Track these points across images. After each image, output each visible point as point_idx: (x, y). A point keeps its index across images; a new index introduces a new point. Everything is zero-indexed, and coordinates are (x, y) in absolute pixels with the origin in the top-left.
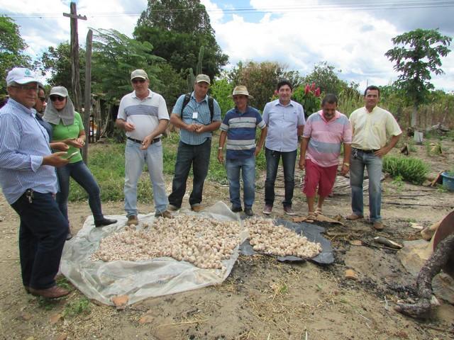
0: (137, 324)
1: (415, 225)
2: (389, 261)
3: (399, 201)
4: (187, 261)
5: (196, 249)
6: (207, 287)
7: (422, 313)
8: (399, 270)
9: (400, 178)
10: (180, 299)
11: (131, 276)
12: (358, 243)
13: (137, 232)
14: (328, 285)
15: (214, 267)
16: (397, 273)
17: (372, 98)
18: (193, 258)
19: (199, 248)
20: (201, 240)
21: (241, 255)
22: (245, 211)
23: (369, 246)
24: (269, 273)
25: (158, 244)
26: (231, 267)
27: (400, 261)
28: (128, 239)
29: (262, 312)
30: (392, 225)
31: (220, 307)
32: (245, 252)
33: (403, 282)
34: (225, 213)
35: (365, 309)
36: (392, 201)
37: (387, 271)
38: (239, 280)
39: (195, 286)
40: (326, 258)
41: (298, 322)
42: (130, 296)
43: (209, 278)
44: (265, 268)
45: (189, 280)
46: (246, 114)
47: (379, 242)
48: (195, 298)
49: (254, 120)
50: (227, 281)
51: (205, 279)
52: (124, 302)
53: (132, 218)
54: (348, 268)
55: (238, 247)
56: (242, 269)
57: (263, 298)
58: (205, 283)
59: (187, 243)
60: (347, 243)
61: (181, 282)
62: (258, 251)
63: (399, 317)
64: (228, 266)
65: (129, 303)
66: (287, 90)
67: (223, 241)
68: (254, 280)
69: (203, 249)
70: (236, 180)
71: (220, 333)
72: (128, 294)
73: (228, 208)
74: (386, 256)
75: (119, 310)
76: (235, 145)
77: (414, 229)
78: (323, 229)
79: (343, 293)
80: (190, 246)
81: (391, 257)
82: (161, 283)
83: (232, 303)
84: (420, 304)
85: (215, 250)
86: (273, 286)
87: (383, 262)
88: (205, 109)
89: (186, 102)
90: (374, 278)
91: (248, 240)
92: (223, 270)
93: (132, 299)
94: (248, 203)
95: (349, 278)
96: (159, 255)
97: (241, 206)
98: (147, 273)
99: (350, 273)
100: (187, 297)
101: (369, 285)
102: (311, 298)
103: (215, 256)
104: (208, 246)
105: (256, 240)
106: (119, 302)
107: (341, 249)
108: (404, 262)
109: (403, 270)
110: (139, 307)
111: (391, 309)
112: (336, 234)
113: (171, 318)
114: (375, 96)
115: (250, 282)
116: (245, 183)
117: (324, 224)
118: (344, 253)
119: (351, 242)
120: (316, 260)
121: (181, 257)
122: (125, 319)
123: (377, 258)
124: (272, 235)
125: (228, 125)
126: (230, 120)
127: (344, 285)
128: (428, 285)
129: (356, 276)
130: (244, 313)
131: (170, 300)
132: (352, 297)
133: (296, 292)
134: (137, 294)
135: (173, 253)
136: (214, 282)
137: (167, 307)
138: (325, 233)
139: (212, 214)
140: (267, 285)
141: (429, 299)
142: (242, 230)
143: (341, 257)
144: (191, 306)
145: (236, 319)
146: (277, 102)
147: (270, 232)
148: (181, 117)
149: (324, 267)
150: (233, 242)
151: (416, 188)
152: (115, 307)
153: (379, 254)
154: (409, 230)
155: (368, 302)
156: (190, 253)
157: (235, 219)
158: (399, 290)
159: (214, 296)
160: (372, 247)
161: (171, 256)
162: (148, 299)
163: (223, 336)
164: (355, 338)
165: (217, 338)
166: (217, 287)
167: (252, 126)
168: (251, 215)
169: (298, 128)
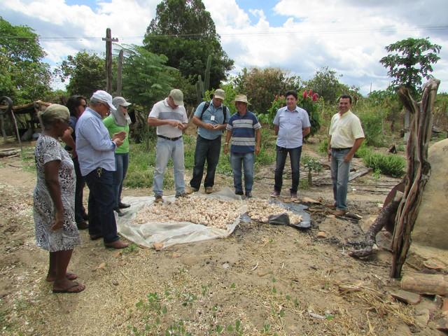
0: (171, 257)
1: (380, 205)
2: (353, 227)
3: (374, 189)
4: (203, 224)
5: (208, 217)
6: (217, 239)
7: (365, 255)
8: (359, 233)
9: (379, 171)
10: (199, 244)
11: (163, 232)
12: (331, 216)
13: (163, 206)
14: (303, 240)
15: (221, 228)
16: (357, 234)
17: (343, 105)
18: (206, 222)
19: (211, 217)
20: (211, 212)
21: (241, 222)
23: (340, 218)
24: (261, 233)
25: (180, 214)
26: (234, 228)
27: (360, 227)
28: (157, 211)
29: (255, 253)
30: (362, 206)
31: (226, 249)
32: (244, 220)
33: (360, 240)
34: (229, 196)
35: (327, 254)
36: (369, 189)
37: (350, 233)
38: (239, 236)
39: (208, 238)
40: (305, 224)
41: (279, 258)
42: (164, 243)
43: (219, 233)
44: (259, 230)
45: (204, 234)
46: (245, 117)
47: (349, 216)
48: (209, 244)
50: (230, 236)
51: (215, 233)
52: (161, 246)
53: (158, 197)
54: (320, 231)
55: (239, 217)
56: (242, 230)
57: (256, 247)
58: (216, 236)
59: (201, 213)
60: (324, 216)
62: (254, 220)
63: (351, 259)
64: (231, 228)
65: (164, 247)
67: (228, 213)
68: (250, 236)
69: (214, 217)
70: (239, 170)
71: (226, 261)
72: (162, 242)
73: (233, 191)
74: (352, 224)
75: (158, 251)
76: (237, 141)
78: (306, 207)
79: (313, 245)
80: (204, 215)
81: (355, 226)
82: (184, 236)
83: (235, 247)
84: (365, 250)
85: (223, 218)
86: (264, 240)
87: (348, 228)
88: (221, 113)
89: (206, 107)
90: (339, 238)
91: (247, 213)
92: (228, 230)
93: (166, 244)
94: (249, 188)
95: (320, 237)
96: (181, 220)
98: (175, 231)
99: (320, 234)
100: (203, 243)
101: (334, 242)
102: (290, 247)
103: (222, 222)
104: (217, 215)
105: (253, 213)
106: (157, 246)
107: (318, 220)
108: (362, 228)
109: (361, 232)
110: (171, 249)
111: (347, 255)
112: (315, 210)
113: (193, 254)
114: (346, 103)
115: (247, 238)
116: (245, 171)
117: (309, 204)
118: (320, 222)
119: (327, 216)
120: (298, 225)
121: (197, 222)
122: (162, 255)
123: (344, 226)
124: (265, 210)
125: (232, 125)
126: (233, 122)
127: (316, 241)
128: (373, 238)
129: (325, 235)
130: (243, 252)
131: (191, 245)
132: (320, 247)
133: (280, 244)
134: (170, 241)
135: (192, 219)
136: (221, 235)
137: (189, 249)
138: (308, 210)
139: (220, 196)
140: (259, 239)
141: (371, 246)
142: (242, 206)
143: (316, 224)
144: (207, 247)
145: (236, 255)
146: (286, 108)
147: (264, 208)
148: (201, 118)
149: (303, 230)
150: (235, 214)
151: (393, 180)
152: (155, 249)
153: (344, 224)
154: (375, 208)
155: (330, 251)
156: (204, 219)
157: (238, 199)
159: (222, 243)
160: (342, 219)
161: (190, 221)
162: (177, 244)
163: (228, 262)
164: (317, 267)
165: (224, 263)
166: (224, 239)
167: (250, 126)
168: (251, 197)
169: (303, 129)
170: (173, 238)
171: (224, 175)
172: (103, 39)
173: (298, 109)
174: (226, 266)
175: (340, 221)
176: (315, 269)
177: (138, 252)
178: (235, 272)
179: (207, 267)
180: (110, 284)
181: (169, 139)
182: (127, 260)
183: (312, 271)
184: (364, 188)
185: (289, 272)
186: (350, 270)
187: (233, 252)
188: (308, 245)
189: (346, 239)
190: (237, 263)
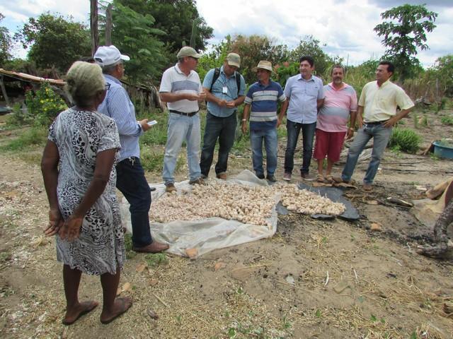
0: (213, 269)
1: (419, 187)
2: (404, 216)
3: (399, 168)
4: (237, 220)
5: (240, 210)
6: (261, 240)
7: (441, 253)
8: (414, 223)
9: (398, 147)
10: (243, 249)
11: (192, 233)
12: (374, 202)
13: (179, 197)
14: (359, 234)
15: (260, 224)
16: (413, 225)
18: (241, 217)
19: (243, 209)
20: (242, 203)
21: (279, 214)
22: (267, 178)
23: (384, 205)
24: (307, 228)
25: (204, 207)
26: (276, 224)
27: (414, 216)
28: (174, 203)
29: (314, 257)
30: (400, 188)
31: (279, 254)
32: (281, 211)
33: (418, 232)
34: (252, 180)
35: (394, 253)
36: (394, 168)
37: (403, 224)
38: (284, 233)
39: (251, 239)
40: (352, 214)
41: (344, 263)
42: (198, 249)
43: (262, 232)
44: (302, 224)
45: (244, 235)
47: (392, 202)
48: (255, 248)
49: (276, 93)
50: (276, 235)
51: (258, 233)
52: (195, 253)
53: (170, 186)
54: (372, 223)
55: (275, 208)
56: (284, 225)
57: (310, 247)
58: (259, 236)
59: (230, 205)
61: (238, 236)
62: (292, 211)
63: (422, 258)
64: (273, 224)
65: (200, 254)
66: (306, 65)
67: (261, 203)
68: (297, 233)
69: (246, 210)
70: (259, 149)
71: (288, 273)
72: (195, 247)
74: (401, 212)
75: (192, 260)
76: (258, 117)
77: (419, 191)
78: (341, 192)
79: (373, 242)
80: (234, 208)
81: (405, 213)
82: (221, 238)
83: (287, 251)
85: (257, 210)
86: (314, 237)
87: (399, 217)
88: (234, 84)
89: (216, 76)
90: (393, 230)
91: (281, 202)
92: (269, 225)
93: (201, 250)
94: (271, 171)
95: (375, 230)
96: (209, 216)
98: (204, 231)
99: (374, 226)
100: (248, 248)
101: (392, 236)
102: (349, 246)
103: (258, 215)
104: (250, 207)
105: (287, 202)
106: (191, 253)
108: (418, 216)
109: (416, 222)
110: (210, 257)
112: (354, 196)
113: (241, 264)
115: (295, 235)
116: (268, 153)
119: (369, 202)
120: (345, 216)
121: (229, 217)
122: (200, 266)
123: (394, 215)
124: (300, 198)
125: (252, 98)
126: (254, 94)
127: (372, 235)
128: (445, 232)
129: (380, 228)
130: (299, 257)
131: (234, 250)
132: (380, 243)
133: (334, 242)
134: (205, 246)
135: (222, 214)
136: (266, 235)
137: (233, 255)
138: (344, 195)
139: (241, 181)
140: (309, 237)
141: (446, 242)
144: (254, 253)
145: (295, 262)
146: (299, 76)
147: (297, 195)
148: (211, 91)
149: (351, 221)
150: (269, 204)
151: (412, 156)
152: (188, 257)
153: (394, 211)
154: (415, 191)
155: (394, 247)
156: (236, 213)
157: (263, 184)
158: (418, 238)
159: (269, 246)
160: (388, 206)
161: (220, 216)
162: (215, 250)
163: (291, 275)
164: (394, 273)
165: (287, 276)
166: (269, 238)
167: (275, 98)
168: (275, 181)
169: (318, 101)
170: (207, 241)
171: (240, 157)
173: (314, 77)
174: (290, 280)
175: (388, 209)
176: (394, 276)
177: (166, 263)
178: (306, 289)
179: (267, 283)
180: (146, 317)
181: (185, 114)
182: (157, 275)
183: (392, 280)
184: (389, 167)
185: (367, 283)
186: (433, 275)
187: (288, 260)
188: (368, 242)
189: (400, 231)
190: (303, 275)
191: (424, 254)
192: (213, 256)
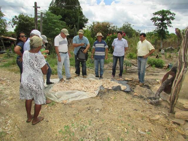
0: (71, 107)
1: (157, 81)
2: (148, 91)
3: (153, 73)
4: (84, 91)
5: (86, 88)
6: (91, 98)
7: (156, 103)
8: (151, 93)
9: (154, 66)
10: (83, 101)
11: (66, 95)
12: (138, 86)
13: (65, 83)
14: (128, 97)
15: (92, 93)
18: (85, 90)
19: (87, 88)
20: (87, 85)
21: (100, 90)
22: (100, 77)
23: (142, 87)
24: (110, 94)
25: (73, 87)
26: (98, 92)
27: (152, 90)
28: (62, 86)
29: (109, 104)
30: (150, 81)
31: (96, 102)
32: (101, 89)
33: (152, 96)
34: (93, 78)
35: (140, 103)
36: (151, 74)
37: (147, 93)
38: (100, 96)
39: (87, 98)
40: (128, 90)
41: (120, 106)
42: (67, 100)
43: (92, 95)
45: (85, 96)
47: (146, 86)
48: (88, 100)
50: (97, 96)
51: (90, 95)
52: (66, 102)
54: (135, 93)
55: (99, 87)
56: (101, 93)
57: (109, 101)
58: (90, 97)
59: (82, 86)
60: (135, 86)
61: (83, 96)
62: (106, 88)
63: (150, 105)
64: (97, 93)
65: (68, 102)
67: (94, 86)
68: (106, 96)
69: (88, 88)
71: (97, 108)
72: (66, 100)
73: (94, 76)
74: (147, 89)
75: (65, 104)
76: (97, 53)
77: (157, 82)
78: (127, 82)
79: (133, 99)
80: (84, 87)
81: (149, 90)
82: (76, 97)
83: (100, 101)
84: (156, 100)
85: (92, 88)
86: (111, 97)
87: (146, 91)
90: (143, 95)
91: (102, 86)
92: (95, 93)
95: (135, 95)
96: (74, 90)
97: (99, 75)
98: (71, 95)
99: (135, 94)
100: (85, 100)
101: (141, 97)
102: (124, 100)
103: (92, 90)
104: (90, 87)
105: (105, 85)
106: (64, 102)
107: (133, 88)
109: (152, 93)
111: (148, 103)
113: (82, 105)
115: (104, 97)
117: (128, 81)
118: (134, 89)
119: (136, 86)
120: (125, 90)
121: (81, 90)
122: (67, 106)
123: (144, 90)
124: (110, 84)
127: (134, 97)
128: (159, 95)
129: (137, 95)
130: (103, 104)
131: (80, 101)
132: (136, 100)
133: (119, 99)
134: (70, 100)
135: (79, 89)
136: (93, 96)
137: (79, 103)
138: (128, 83)
139: (89, 78)
141: (159, 99)
142: (99, 83)
143: (132, 89)
144: (87, 102)
145: (101, 105)
147: (109, 83)
149: (127, 92)
150: (97, 86)
151: (160, 69)
152: (63, 103)
154: (156, 82)
155: (141, 101)
156: (84, 89)
157: (97, 79)
158: (150, 98)
159: (94, 100)
160: (143, 87)
161: (78, 90)
162: (73, 101)
163: (98, 109)
164: (137, 109)
166: (94, 98)
167: (103, 47)
168: (102, 78)
169: (125, 48)
170: (71, 98)
172: (33, 7)
173: (123, 39)
174: (97, 111)
175: (143, 88)
176: (136, 110)
177: (55, 105)
178: (102, 114)
179: (89, 112)
180: (44, 121)
182: (51, 109)
183: (135, 111)
184: (149, 73)
185: (126, 112)
186: (151, 110)
187: (99, 103)
188: (131, 99)
189: (146, 96)
190: (102, 109)
191: (151, 103)
192: (72, 103)
